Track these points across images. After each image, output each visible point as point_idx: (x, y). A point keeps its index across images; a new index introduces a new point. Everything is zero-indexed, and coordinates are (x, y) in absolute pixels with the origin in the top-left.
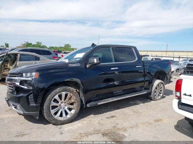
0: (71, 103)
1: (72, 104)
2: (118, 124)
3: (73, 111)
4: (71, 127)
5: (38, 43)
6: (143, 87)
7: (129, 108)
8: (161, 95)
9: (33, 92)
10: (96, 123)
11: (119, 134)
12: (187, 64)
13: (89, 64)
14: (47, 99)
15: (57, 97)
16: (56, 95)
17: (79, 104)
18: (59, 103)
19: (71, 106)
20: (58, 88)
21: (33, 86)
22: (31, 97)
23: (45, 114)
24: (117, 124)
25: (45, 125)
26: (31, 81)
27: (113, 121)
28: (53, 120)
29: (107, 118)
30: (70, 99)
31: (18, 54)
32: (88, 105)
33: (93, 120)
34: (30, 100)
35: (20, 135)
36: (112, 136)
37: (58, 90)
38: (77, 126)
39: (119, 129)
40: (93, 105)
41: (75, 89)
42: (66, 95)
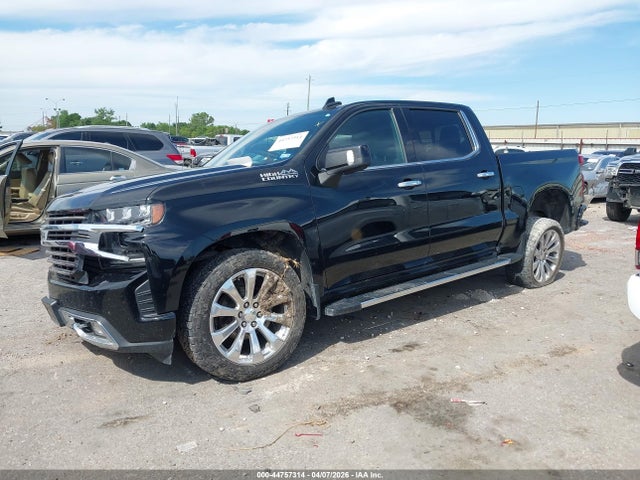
0: (274, 304)
1: (278, 309)
2: (436, 369)
3: (283, 334)
4: (284, 387)
5: (102, 112)
6: (497, 243)
7: (456, 314)
8: (553, 268)
9: (150, 271)
10: (361, 367)
11: (448, 401)
12: (620, 164)
13: (328, 169)
14: (197, 296)
15: (228, 287)
16: (226, 279)
17: (302, 309)
18: (238, 308)
19: (275, 317)
20: (233, 257)
21: (147, 252)
22: (143, 290)
23: (193, 348)
24: (432, 369)
25: (193, 383)
26: (138, 236)
27: (415, 359)
28: (221, 366)
29: (395, 350)
30: (271, 292)
31: (55, 146)
32: (330, 312)
33: (348, 358)
34: (139, 302)
35: (115, 422)
36: (427, 408)
37: (231, 262)
38: (303, 383)
39: (442, 386)
40: (346, 310)
41: (286, 259)
42: (259, 280)
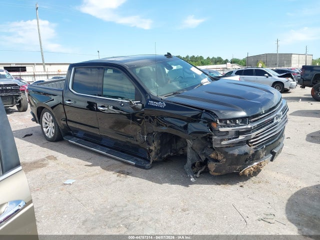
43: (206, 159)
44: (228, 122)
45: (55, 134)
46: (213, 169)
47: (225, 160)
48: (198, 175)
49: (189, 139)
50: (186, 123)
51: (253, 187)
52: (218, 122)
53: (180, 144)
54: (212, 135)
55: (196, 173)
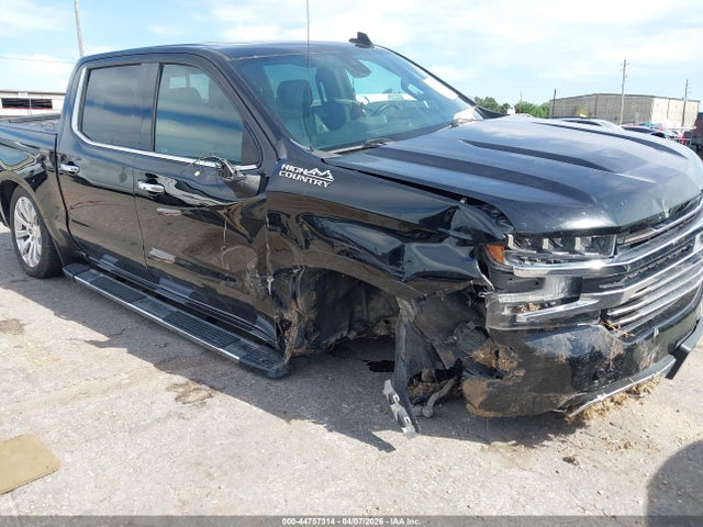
43: (459, 362)
44: (546, 244)
45: (42, 257)
46: (481, 399)
47: (521, 373)
48: (427, 411)
49: (407, 295)
50: (397, 243)
51: (609, 464)
52: (511, 244)
53: (378, 307)
54: (484, 288)
55: (422, 402)
